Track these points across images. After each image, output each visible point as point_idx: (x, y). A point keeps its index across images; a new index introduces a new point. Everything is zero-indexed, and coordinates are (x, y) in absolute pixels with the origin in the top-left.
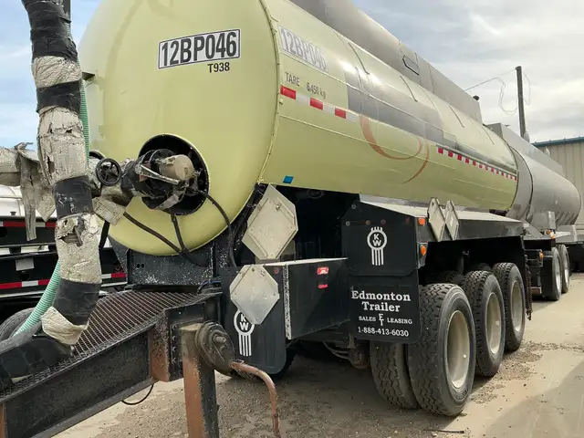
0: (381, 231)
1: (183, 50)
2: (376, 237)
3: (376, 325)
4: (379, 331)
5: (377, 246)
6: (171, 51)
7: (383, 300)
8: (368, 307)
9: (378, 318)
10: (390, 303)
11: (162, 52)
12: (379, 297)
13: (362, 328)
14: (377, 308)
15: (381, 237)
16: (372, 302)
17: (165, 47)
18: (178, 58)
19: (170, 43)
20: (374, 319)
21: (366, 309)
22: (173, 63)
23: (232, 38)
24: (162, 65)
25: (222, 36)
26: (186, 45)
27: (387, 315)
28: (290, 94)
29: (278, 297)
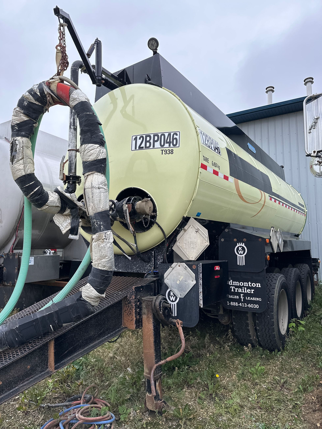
0: (243, 245)
1: (146, 142)
2: (240, 248)
3: (239, 301)
4: (240, 304)
5: (241, 254)
6: (139, 142)
7: (243, 286)
8: (234, 290)
9: (240, 297)
10: (248, 288)
11: (134, 142)
12: (241, 284)
13: (230, 303)
14: (240, 290)
15: (243, 249)
16: (236, 287)
17: (136, 139)
18: (143, 145)
19: (138, 137)
20: (238, 297)
21: (233, 291)
22: (140, 148)
23: (175, 136)
24: (134, 148)
25: (169, 135)
26: (148, 139)
27: (246, 295)
28: (204, 167)
29: (195, 282)
